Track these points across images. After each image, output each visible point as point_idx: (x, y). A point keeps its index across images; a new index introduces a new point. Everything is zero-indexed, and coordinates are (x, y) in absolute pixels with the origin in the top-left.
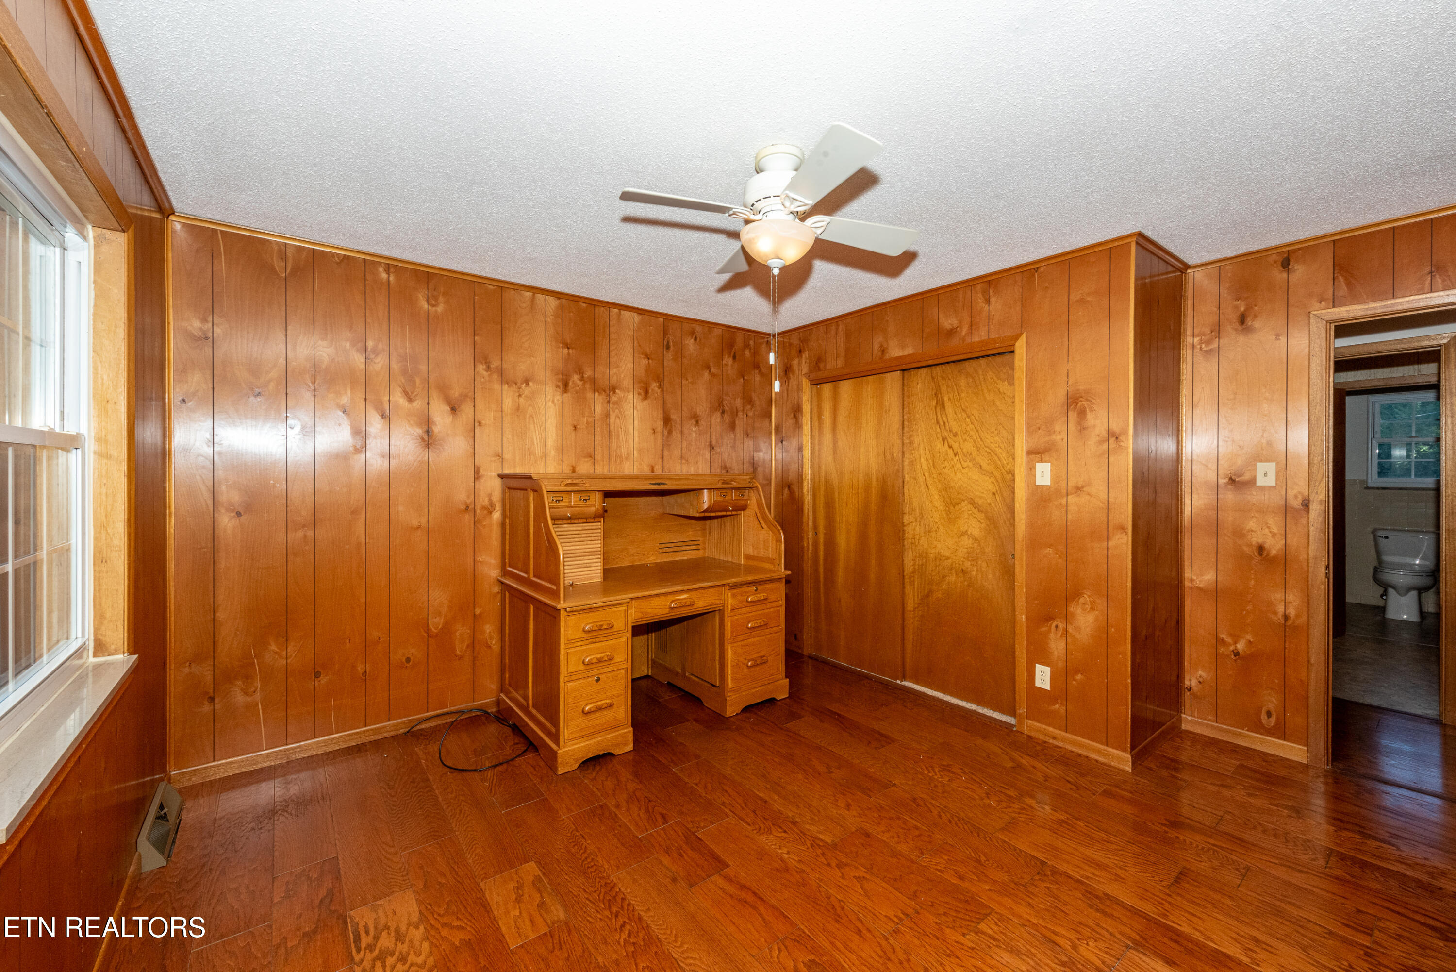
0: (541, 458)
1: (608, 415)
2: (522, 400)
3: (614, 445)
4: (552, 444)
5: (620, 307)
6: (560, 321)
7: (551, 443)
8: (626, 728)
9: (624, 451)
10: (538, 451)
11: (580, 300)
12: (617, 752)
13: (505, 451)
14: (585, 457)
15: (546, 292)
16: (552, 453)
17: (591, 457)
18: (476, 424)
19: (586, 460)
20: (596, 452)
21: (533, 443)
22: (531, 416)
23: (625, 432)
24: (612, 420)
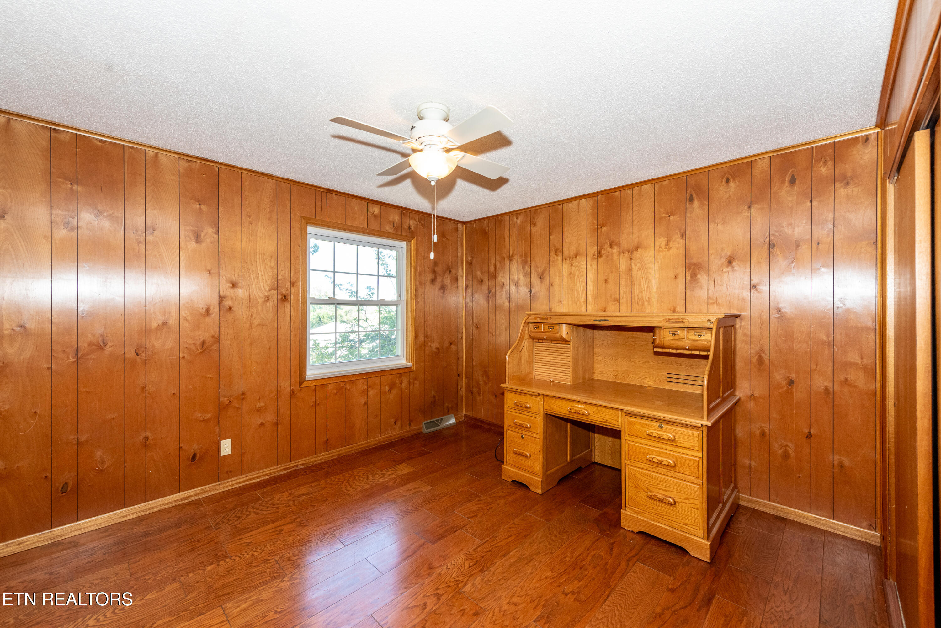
0: (584, 302)
1: (631, 269)
2: (573, 268)
3: (636, 291)
5: (640, 185)
6: (596, 210)
7: (589, 292)
8: (539, 478)
9: (645, 295)
10: (582, 298)
11: (609, 192)
12: (532, 488)
13: (564, 299)
14: (613, 301)
15: (586, 197)
16: (590, 299)
17: (617, 301)
18: (550, 285)
19: (614, 303)
20: (621, 297)
21: (579, 293)
22: (578, 277)
23: (646, 281)
24: (634, 273)
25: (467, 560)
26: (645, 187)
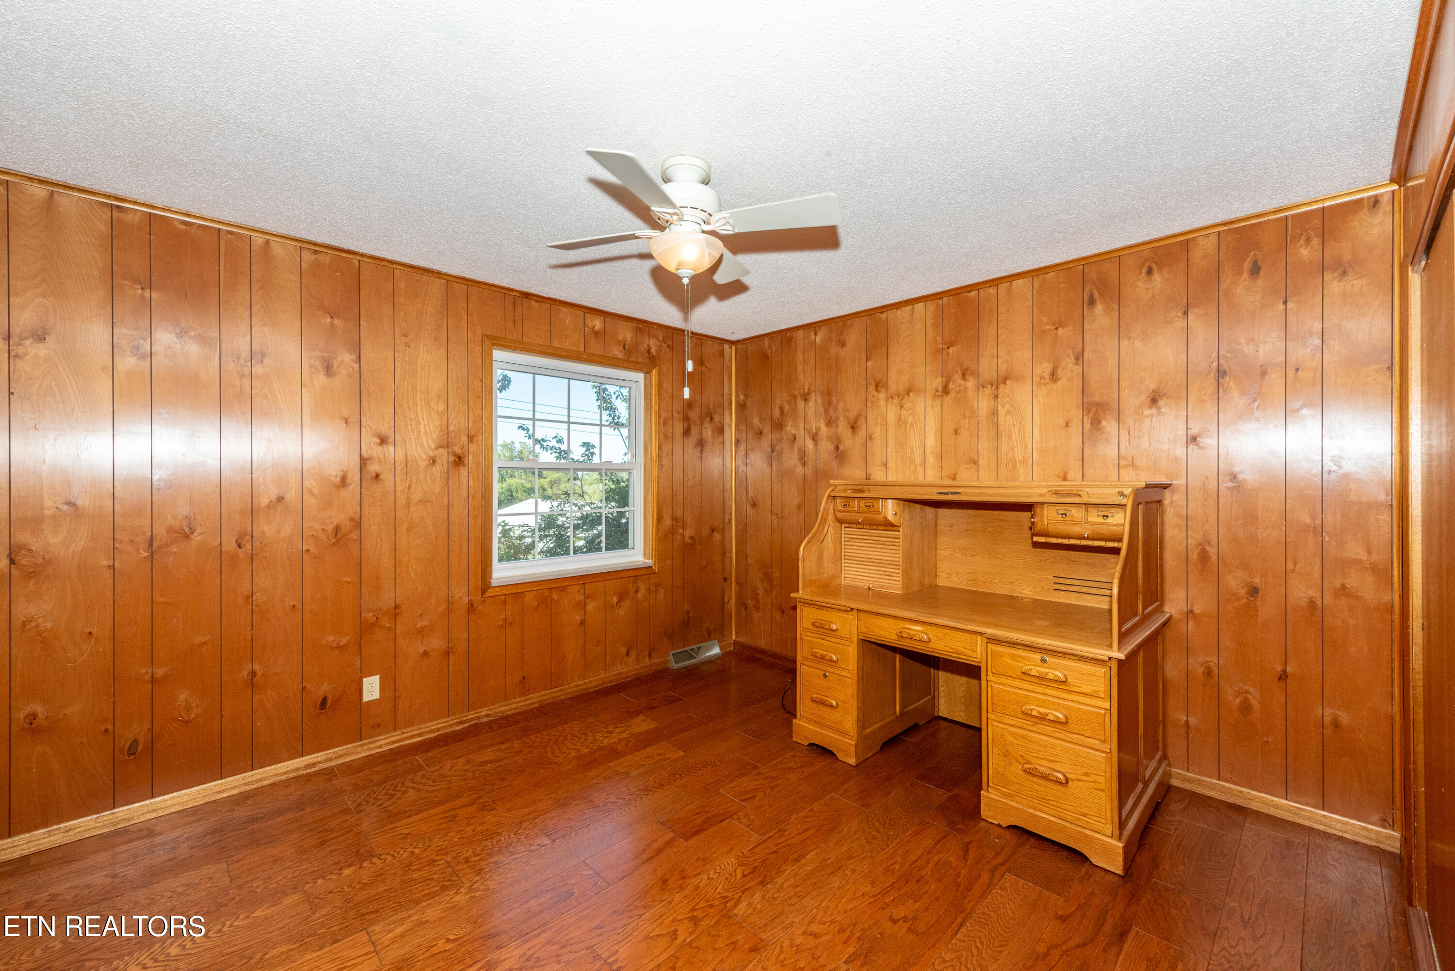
0: (921, 465)
1: (995, 413)
2: (904, 412)
3: (1004, 447)
4: (931, 451)
6: (940, 321)
8: (851, 740)
9: (1019, 453)
10: (918, 458)
11: (959, 291)
12: (840, 756)
13: (889, 460)
14: (967, 463)
16: (931, 460)
17: (974, 462)
18: (868, 438)
19: (968, 466)
20: (980, 457)
21: (913, 451)
22: (911, 425)
23: (1019, 430)
24: (1001, 418)
25: (739, 865)
26: (1018, 283)
